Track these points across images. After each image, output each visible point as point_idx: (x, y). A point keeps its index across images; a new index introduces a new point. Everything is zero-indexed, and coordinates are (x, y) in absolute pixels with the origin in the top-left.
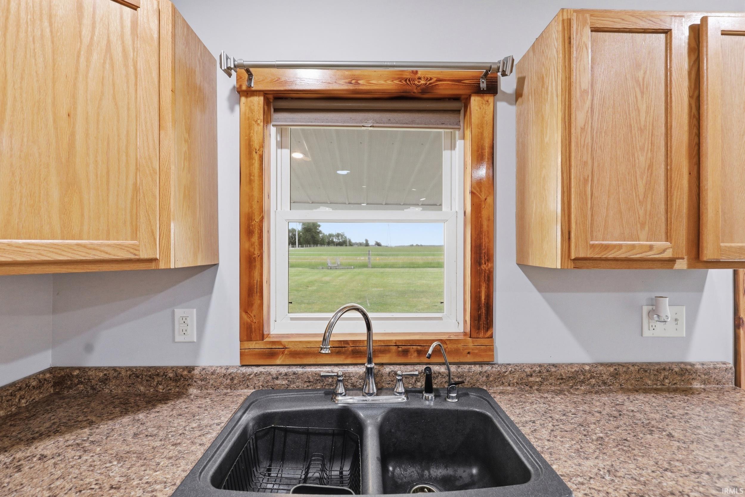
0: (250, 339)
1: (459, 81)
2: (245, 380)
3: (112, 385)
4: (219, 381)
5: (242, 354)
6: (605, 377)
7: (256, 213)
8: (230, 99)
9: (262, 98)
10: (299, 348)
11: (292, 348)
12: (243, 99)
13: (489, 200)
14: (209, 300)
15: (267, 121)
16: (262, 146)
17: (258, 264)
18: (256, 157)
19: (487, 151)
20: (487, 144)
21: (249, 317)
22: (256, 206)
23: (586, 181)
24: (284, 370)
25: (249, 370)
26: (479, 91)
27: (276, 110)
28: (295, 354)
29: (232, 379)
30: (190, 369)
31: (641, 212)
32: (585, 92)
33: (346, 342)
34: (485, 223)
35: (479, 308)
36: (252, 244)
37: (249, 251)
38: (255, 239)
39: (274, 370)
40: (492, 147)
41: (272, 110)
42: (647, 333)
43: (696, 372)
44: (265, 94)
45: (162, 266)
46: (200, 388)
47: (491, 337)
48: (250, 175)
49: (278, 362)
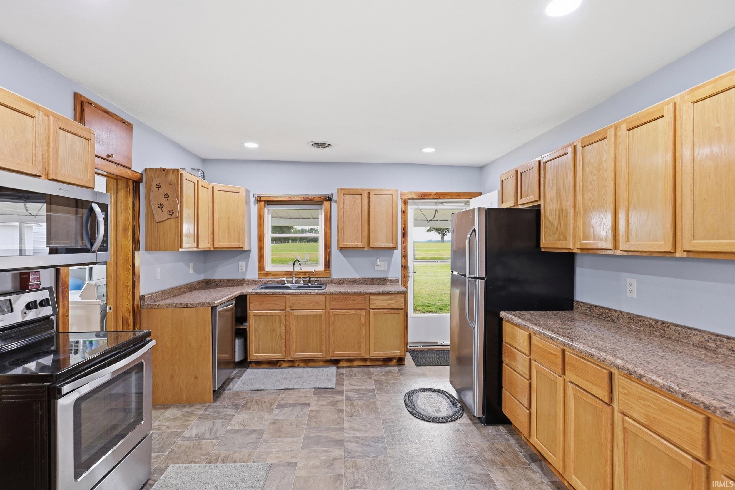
0: (261, 271)
1: (321, 197)
2: (259, 282)
3: (222, 283)
4: (252, 282)
5: (258, 275)
6: (362, 281)
7: (262, 235)
8: (254, 202)
9: (264, 203)
10: (275, 273)
11: (273, 273)
12: (259, 203)
13: (329, 231)
14: (249, 260)
15: (265, 207)
16: (264, 216)
17: (263, 249)
18: (262, 219)
19: (328, 217)
20: (328, 215)
21: (260, 264)
22: (262, 233)
23: (342, 229)
24: (270, 279)
25: (260, 279)
26: (327, 200)
27: (267, 205)
28: (273, 275)
29: (256, 282)
30: (244, 279)
31: (356, 236)
32: (342, 209)
33: (288, 272)
34: (328, 238)
35: (326, 262)
36: (261, 244)
37: (260, 246)
38: (262, 242)
39: (268, 279)
40: (330, 216)
41: (266, 204)
42: (376, 269)
43: (388, 280)
44: (265, 201)
45: (243, 249)
46: (247, 284)
47: (330, 270)
48: (261, 224)
49: (269, 277)
